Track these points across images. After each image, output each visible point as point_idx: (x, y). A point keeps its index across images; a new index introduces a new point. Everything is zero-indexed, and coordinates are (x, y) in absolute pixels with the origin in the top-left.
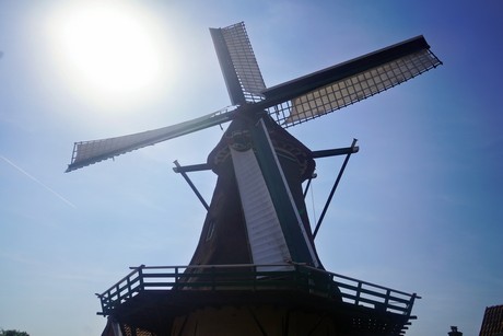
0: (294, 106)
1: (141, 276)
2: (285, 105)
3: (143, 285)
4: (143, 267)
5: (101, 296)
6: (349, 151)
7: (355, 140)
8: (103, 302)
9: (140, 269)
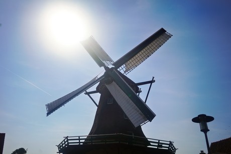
0: (126, 66)
1: (68, 140)
2: (122, 66)
3: (68, 143)
4: (68, 137)
5: (58, 146)
6: (151, 82)
7: (153, 78)
8: (59, 148)
9: (67, 137)
